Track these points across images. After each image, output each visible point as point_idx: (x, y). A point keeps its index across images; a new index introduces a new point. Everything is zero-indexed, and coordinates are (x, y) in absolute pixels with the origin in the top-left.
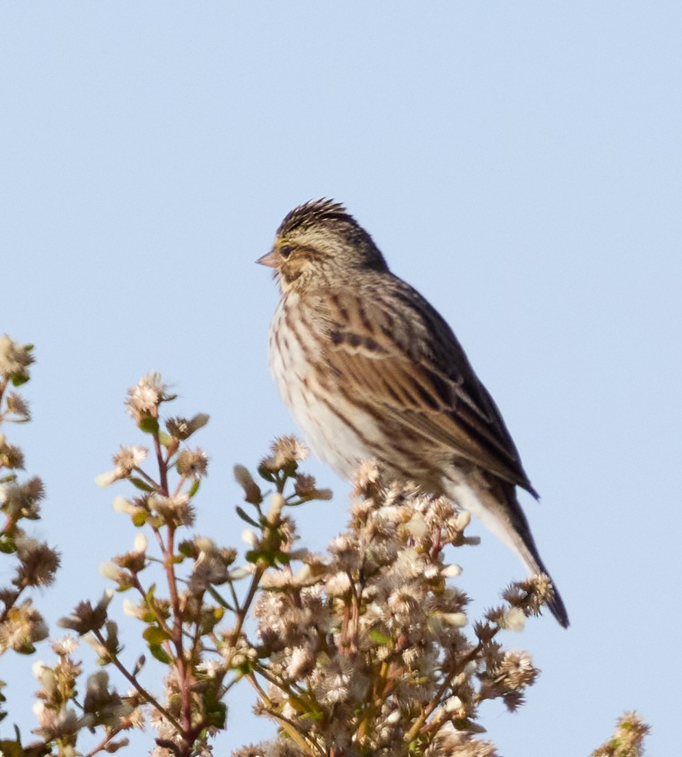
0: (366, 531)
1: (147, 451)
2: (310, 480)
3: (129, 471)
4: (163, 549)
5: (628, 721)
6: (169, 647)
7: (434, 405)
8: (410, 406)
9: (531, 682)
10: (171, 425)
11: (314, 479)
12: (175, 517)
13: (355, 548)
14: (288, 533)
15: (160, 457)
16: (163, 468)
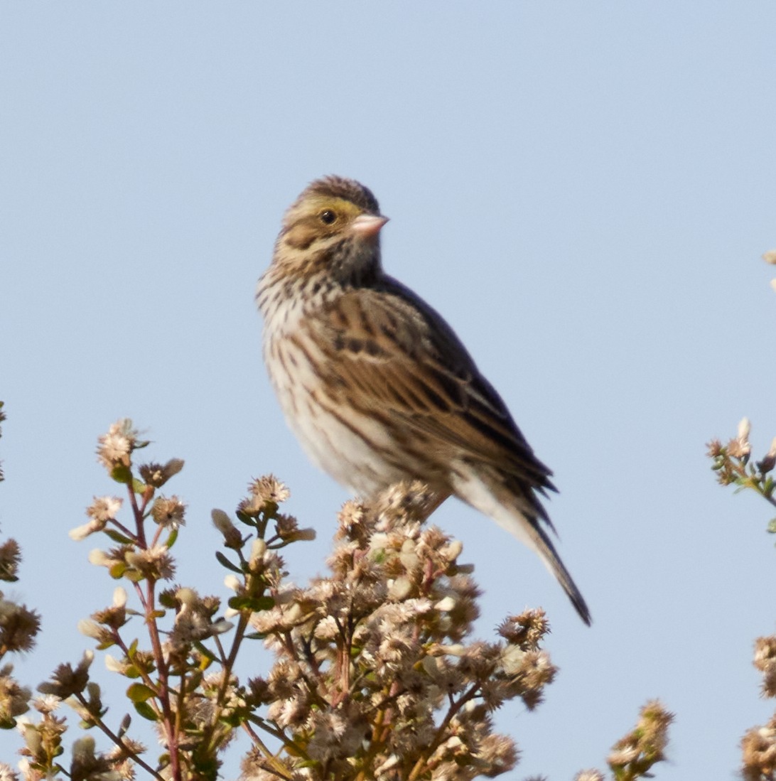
0: (352, 574)
1: (121, 501)
2: (291, 521)
3: (104, 523)
4: (144, 603)
5: (651, 710)
6: (155, 704)
7: (443, 407)
8: (418, 410)
9: (549, 680)
10: (145, 471)
11: (295, 520)
12: (154, 570)
13: (342, 593)
14: (270, 578)
15: (135, 506)
16: (139, 517)
